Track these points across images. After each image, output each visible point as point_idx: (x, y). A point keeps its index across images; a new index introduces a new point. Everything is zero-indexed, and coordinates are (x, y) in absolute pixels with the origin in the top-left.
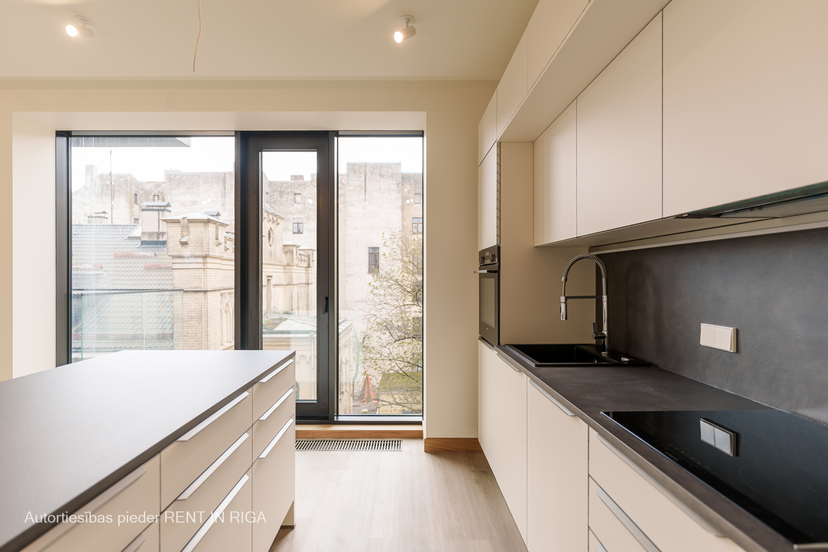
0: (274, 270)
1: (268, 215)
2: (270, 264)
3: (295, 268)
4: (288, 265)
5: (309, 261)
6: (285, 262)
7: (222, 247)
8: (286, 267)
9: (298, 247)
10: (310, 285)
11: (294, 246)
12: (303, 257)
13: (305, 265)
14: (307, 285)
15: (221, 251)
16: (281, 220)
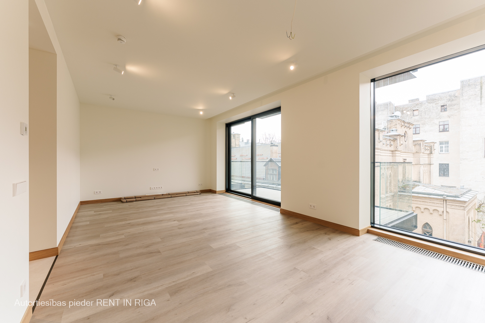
0: (407, 156)
1: (404, 124)
2: (405, 152)
3: (422, 154)
4: (417, 152)
5: (431, 150)
6: (414, 151)
7: (381, 143)
8: (414, 154)
9: (424, 141)
10: (432, 165)
11: (421, 141)
12: (426, 148)
13: (428, 152)
14: (429, 165)
15: (381, 146)
16: (412, 126)
